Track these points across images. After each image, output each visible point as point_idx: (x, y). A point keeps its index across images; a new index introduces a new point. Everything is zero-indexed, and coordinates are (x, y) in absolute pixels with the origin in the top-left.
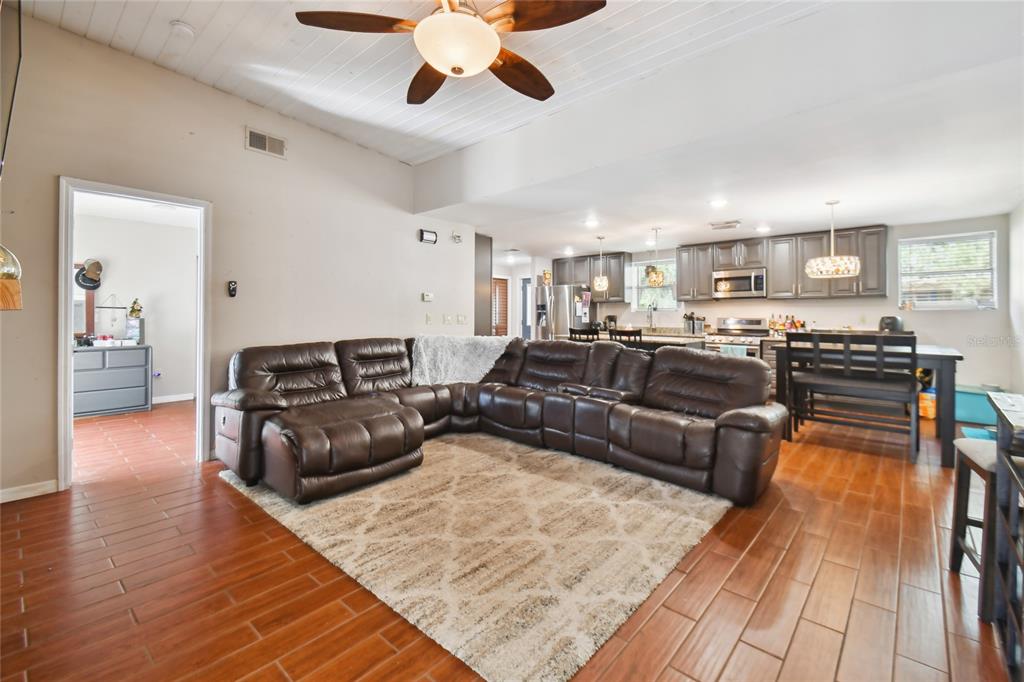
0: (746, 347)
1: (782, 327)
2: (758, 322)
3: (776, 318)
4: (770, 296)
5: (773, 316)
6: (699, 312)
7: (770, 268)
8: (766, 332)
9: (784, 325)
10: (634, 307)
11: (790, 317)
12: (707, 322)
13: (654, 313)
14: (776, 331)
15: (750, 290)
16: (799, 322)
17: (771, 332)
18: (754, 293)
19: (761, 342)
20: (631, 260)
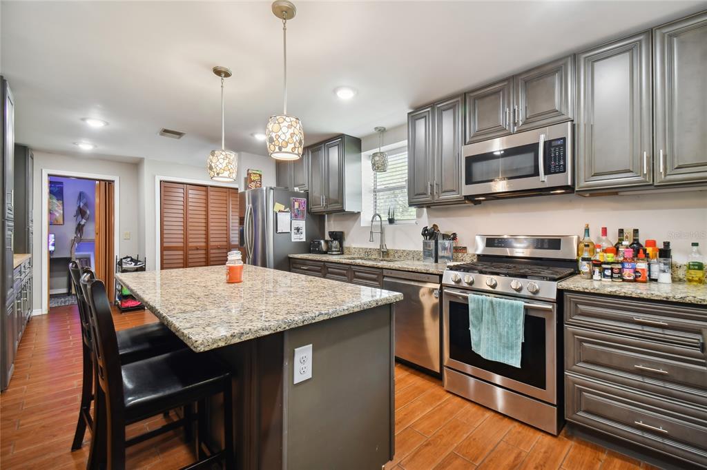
0: (521, 303)
1: (610, 257)
2: (555, 243)
3: (594, 237)
4: (582, 184)
5: (587, 231)
6: (446, 225)
7: (582, 121)
8: (571, 266)
9: (616, 250)
10: (366, 218)
11: (629, 231)
12: (461, 242)
13: (389, 228)
14: (598, 264)
15: (536, 173)
16: (652, 243)
17: (585, 267)
18: (544, 180)
19: (560, 292)
20: (359, 150)
